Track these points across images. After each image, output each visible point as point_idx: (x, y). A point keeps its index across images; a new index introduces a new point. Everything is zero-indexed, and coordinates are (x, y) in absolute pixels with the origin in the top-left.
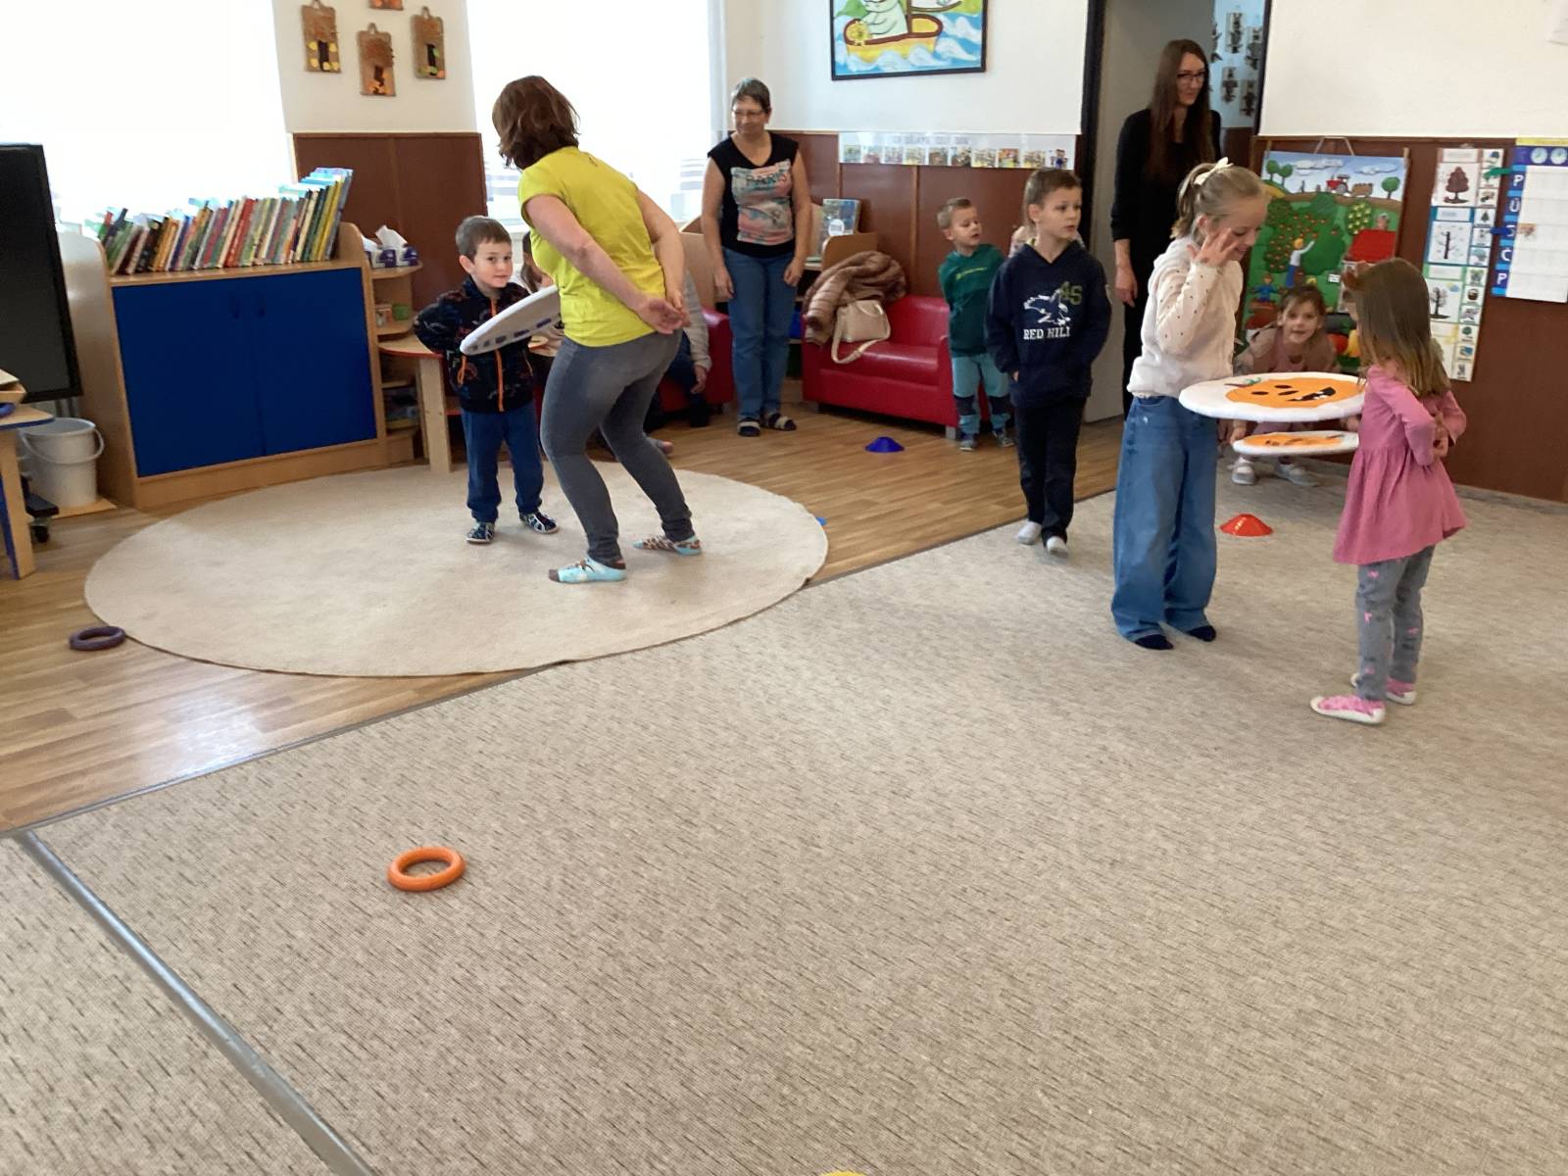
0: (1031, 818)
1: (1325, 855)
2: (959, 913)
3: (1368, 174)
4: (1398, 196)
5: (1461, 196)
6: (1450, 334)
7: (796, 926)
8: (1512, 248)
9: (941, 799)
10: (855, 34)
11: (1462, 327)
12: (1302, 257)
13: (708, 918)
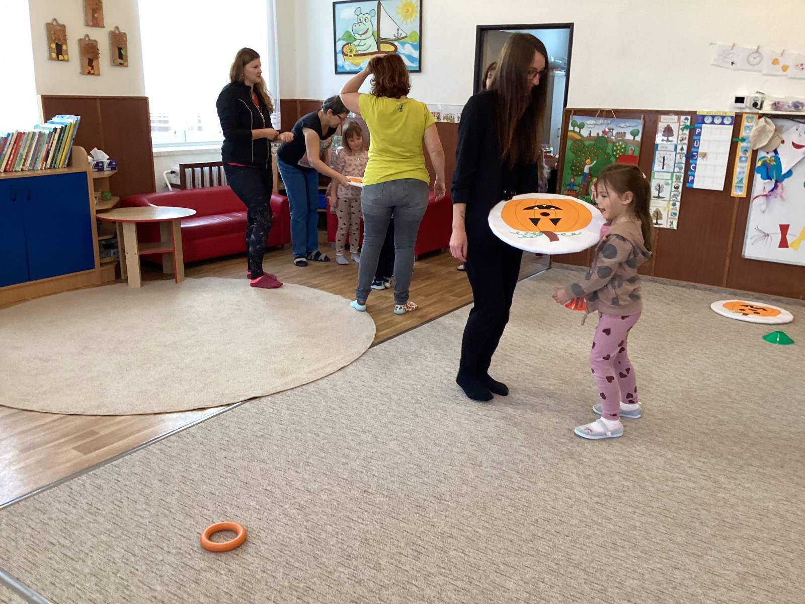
0: (552, 474)
1: (705, 482)
2: (540, 534)
3: (623, 127)
4: (638, 138)
5: (670, 138)
6: (666, 206)
7: (455, 552)
8: (696, 164)
9: (499, 466)
10: (348, 51)
11: (671, 202)
12: (590, 168)
13: (403, 552)
